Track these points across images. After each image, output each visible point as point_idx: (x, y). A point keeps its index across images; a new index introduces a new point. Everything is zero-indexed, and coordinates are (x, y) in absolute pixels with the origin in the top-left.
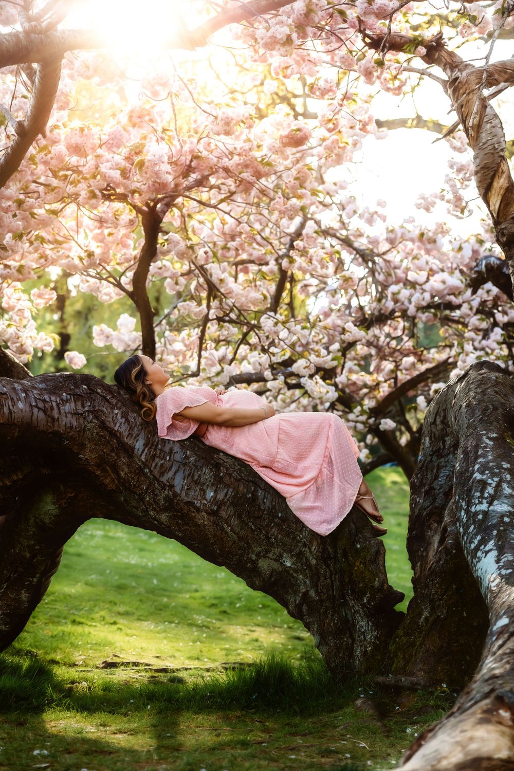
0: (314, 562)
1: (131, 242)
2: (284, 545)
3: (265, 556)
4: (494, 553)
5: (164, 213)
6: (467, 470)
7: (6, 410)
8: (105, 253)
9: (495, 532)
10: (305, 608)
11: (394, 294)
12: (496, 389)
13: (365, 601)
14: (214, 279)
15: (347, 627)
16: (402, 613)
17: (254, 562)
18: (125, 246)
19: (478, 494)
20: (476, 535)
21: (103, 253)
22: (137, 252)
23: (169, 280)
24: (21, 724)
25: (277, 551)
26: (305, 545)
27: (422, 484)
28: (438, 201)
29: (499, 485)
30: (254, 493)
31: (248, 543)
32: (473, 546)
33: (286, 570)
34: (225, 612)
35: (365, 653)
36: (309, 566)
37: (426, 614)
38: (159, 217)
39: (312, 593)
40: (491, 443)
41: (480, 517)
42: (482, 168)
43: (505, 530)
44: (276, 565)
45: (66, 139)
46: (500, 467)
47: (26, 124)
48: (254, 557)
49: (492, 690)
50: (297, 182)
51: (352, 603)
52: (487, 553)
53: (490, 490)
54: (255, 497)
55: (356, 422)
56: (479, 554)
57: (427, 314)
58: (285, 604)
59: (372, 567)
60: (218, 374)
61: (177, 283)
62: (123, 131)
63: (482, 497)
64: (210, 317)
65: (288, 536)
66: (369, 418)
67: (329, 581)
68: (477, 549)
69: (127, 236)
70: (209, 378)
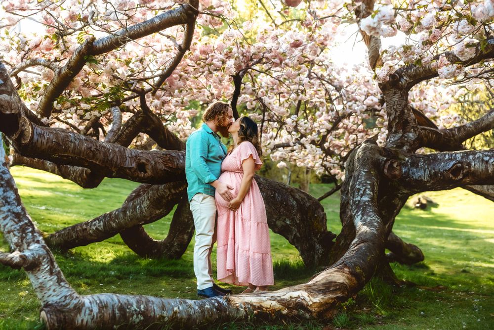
0: (298, 222)
1: (231, 88)
2: (286, 215)
3: (279, 220)
4: (360, 216)
5: (243, 76)
6: (354, 184)
7: (175, 163)
8: (219, 93)
9: (362, 208)
10: (295, 240)
11: (349, 106)
12: (370, 151)
13: (318, 237)
14: (266, 103)
15: (312, 248)
16: (334, 242)
17: (275, 222)
18: (228, 89)
19: (357, 194)
20: (355, 209)
21: (218, 93)
22: (232, 92)
23: (248, 103)
24: (183, 281)
25: (284, 217)
26: (295, 215)
27: (345, 190)
28: (361, 67)
29: (365, 190)
30: (274, 195)
31: (272, 215)
32: (354, 214)
33: (288, 225)
34: (277, 249)
35: (318, 258)
36: (297, 223)
37: (342, 242)
38: (240, 78)
39: (298, 234)
40: (364, 173)
41: (357, 202)
42: (372, 57)
43: (366, 207)
44: (283, 223)
45: (200, 48)
46: (366, 183)
47: (182, 46)
48: (274, 220)
49: (343, 262)
50: (298, 63)
51: (313, 238)
52: (358, 216)
53: (361, 192)
54: (274, 196)
55: (334, 163)
56: (356, 217)
57: (365, 114)
58: (287, 238)
59: (321, 224)
60: (269, 144)
61: (252, 104)
62: (223, 44)
63: (358, 195)
64: (265, 119)
65: (288, 212)
66: (340, 161)
67: (304, 229)
68: (355, 215)
69: (229, 85)
70: (266, 146)
